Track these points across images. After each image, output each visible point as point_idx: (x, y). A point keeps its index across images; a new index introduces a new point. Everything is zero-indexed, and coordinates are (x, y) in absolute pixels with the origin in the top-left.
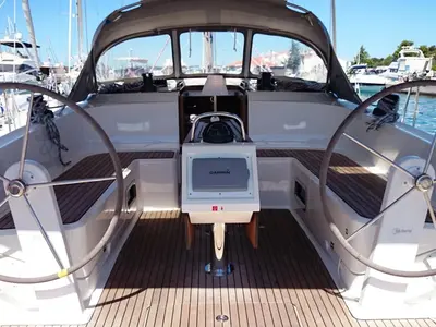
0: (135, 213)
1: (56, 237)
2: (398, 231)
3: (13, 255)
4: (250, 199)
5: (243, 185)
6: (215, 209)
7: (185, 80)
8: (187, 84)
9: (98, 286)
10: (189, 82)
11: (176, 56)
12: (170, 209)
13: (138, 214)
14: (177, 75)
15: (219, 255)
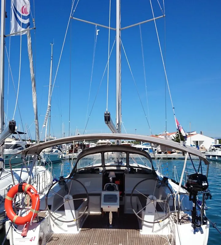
0: (87, 214)
1: (73, 211)
2: (149, 213)
3: (62, 217)
4: (117, 205)
5: (116, 201)
6: (109, 207)
7: (106, 167)
8: (107, 169)
9: (80, 228)
10: (107, 168)
11: (103, 161)
12: (98, 213)
13: (88, 214)
14: (103, 166)
15: (111, 223)
